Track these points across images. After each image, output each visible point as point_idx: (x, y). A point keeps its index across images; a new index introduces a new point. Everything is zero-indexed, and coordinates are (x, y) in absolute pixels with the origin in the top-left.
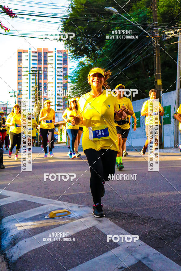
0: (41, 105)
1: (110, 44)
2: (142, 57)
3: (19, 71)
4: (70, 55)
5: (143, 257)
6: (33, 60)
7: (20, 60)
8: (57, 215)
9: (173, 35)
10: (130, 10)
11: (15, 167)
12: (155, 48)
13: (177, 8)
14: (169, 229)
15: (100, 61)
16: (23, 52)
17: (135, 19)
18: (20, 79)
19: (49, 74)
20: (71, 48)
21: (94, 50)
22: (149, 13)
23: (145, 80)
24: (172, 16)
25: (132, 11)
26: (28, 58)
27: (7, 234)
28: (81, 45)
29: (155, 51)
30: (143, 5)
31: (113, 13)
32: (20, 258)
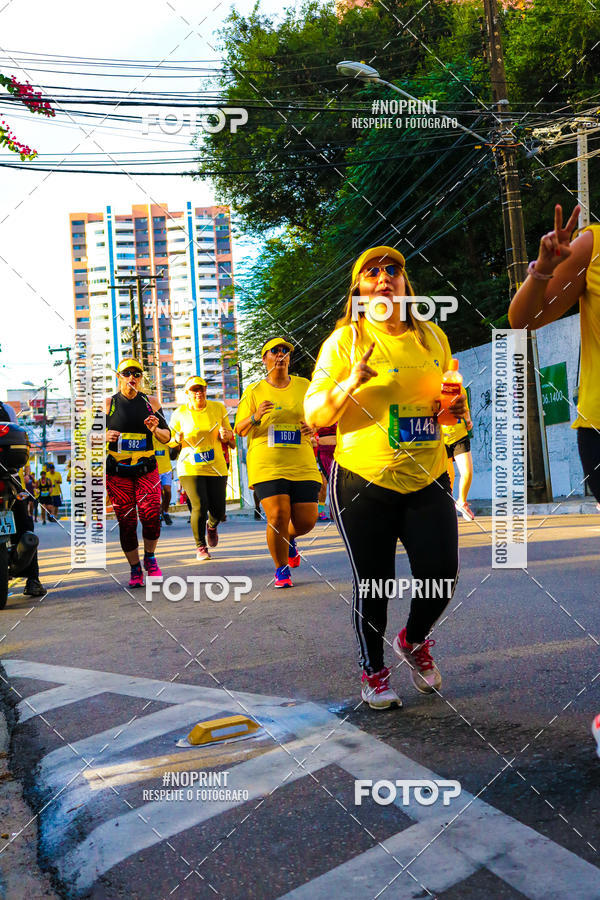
0: (152, 385)
1: (361, 178)
2: (466, 212)
3: (77, 283)
4: (237, 220)
5: (492, 854)
6: (120, 244)
7: (79, 247)
8: (215, 734)
9: (560, 137)
10: (420, 65)
11: (80, 589)
12: (504, 184)
13: (566, 51)
14: (574, 759)
15: (333, 236)
16: (86, 221)
17: (434, 94)
18: (83, 307)
19: (173, 285)
20: (239, 200)
21: (311, 201)
22: (477, 73)
23: (480, 287)
24: (552, 77)
25: (424, 71)
26: (105, 238)
27: (57, 805)
28: (270, 188)
29: (505, 191)
30: (459, 50)
31: (364, 80)
32: (102, 879)
